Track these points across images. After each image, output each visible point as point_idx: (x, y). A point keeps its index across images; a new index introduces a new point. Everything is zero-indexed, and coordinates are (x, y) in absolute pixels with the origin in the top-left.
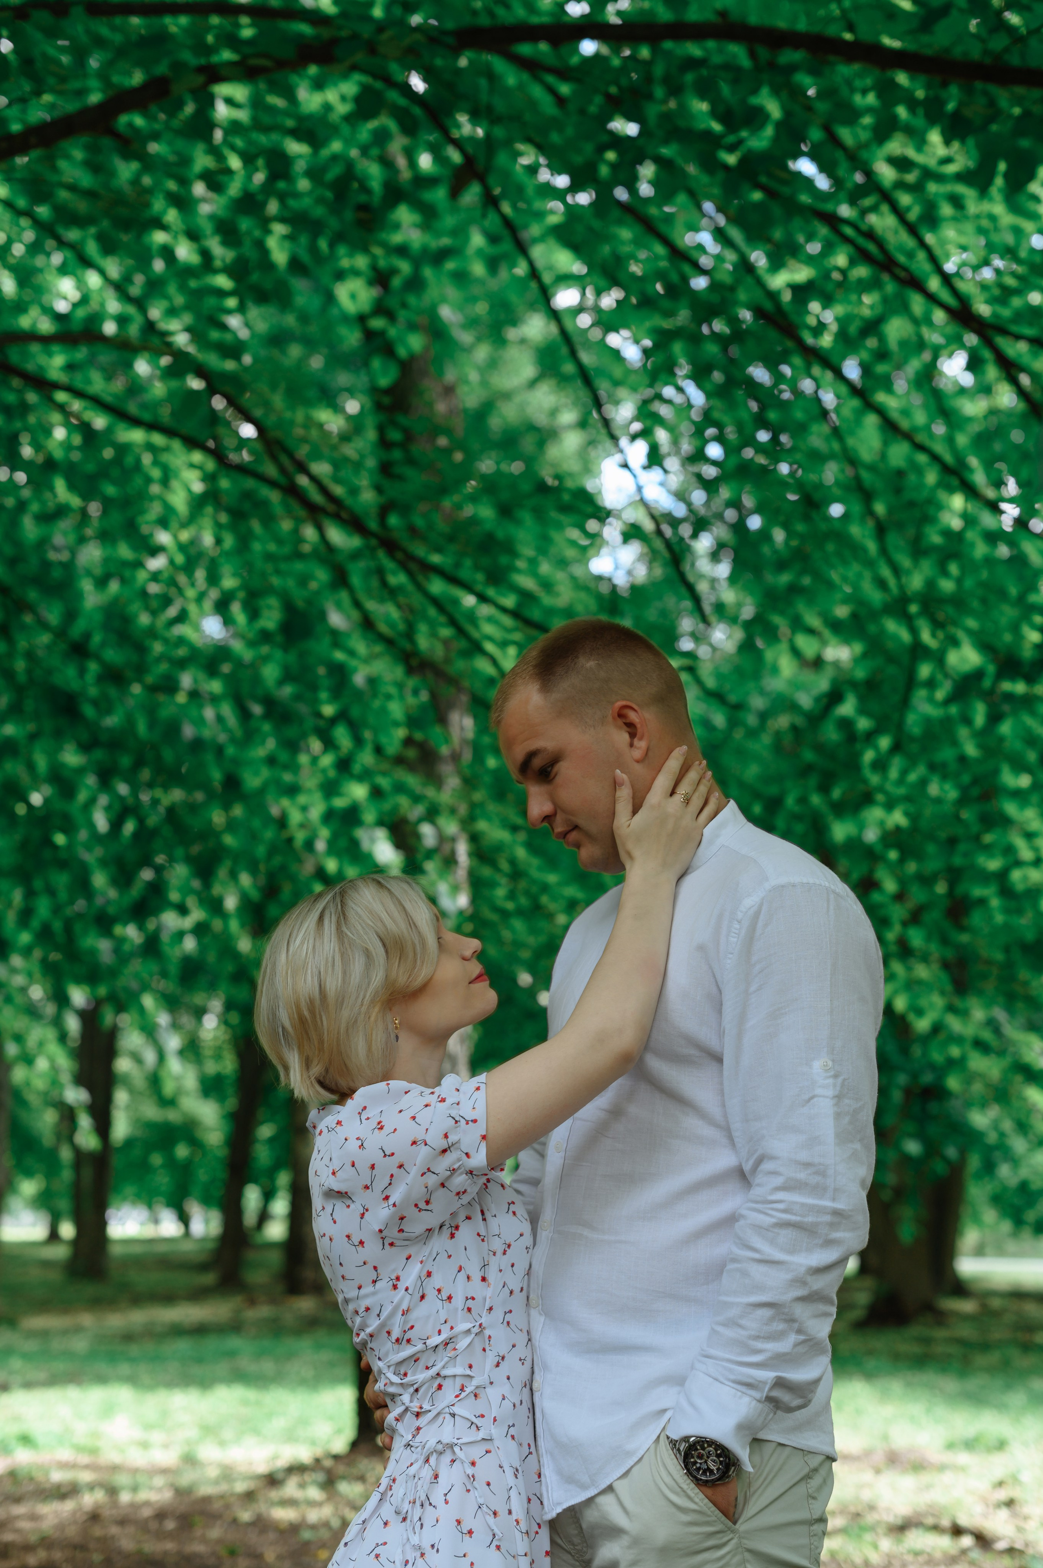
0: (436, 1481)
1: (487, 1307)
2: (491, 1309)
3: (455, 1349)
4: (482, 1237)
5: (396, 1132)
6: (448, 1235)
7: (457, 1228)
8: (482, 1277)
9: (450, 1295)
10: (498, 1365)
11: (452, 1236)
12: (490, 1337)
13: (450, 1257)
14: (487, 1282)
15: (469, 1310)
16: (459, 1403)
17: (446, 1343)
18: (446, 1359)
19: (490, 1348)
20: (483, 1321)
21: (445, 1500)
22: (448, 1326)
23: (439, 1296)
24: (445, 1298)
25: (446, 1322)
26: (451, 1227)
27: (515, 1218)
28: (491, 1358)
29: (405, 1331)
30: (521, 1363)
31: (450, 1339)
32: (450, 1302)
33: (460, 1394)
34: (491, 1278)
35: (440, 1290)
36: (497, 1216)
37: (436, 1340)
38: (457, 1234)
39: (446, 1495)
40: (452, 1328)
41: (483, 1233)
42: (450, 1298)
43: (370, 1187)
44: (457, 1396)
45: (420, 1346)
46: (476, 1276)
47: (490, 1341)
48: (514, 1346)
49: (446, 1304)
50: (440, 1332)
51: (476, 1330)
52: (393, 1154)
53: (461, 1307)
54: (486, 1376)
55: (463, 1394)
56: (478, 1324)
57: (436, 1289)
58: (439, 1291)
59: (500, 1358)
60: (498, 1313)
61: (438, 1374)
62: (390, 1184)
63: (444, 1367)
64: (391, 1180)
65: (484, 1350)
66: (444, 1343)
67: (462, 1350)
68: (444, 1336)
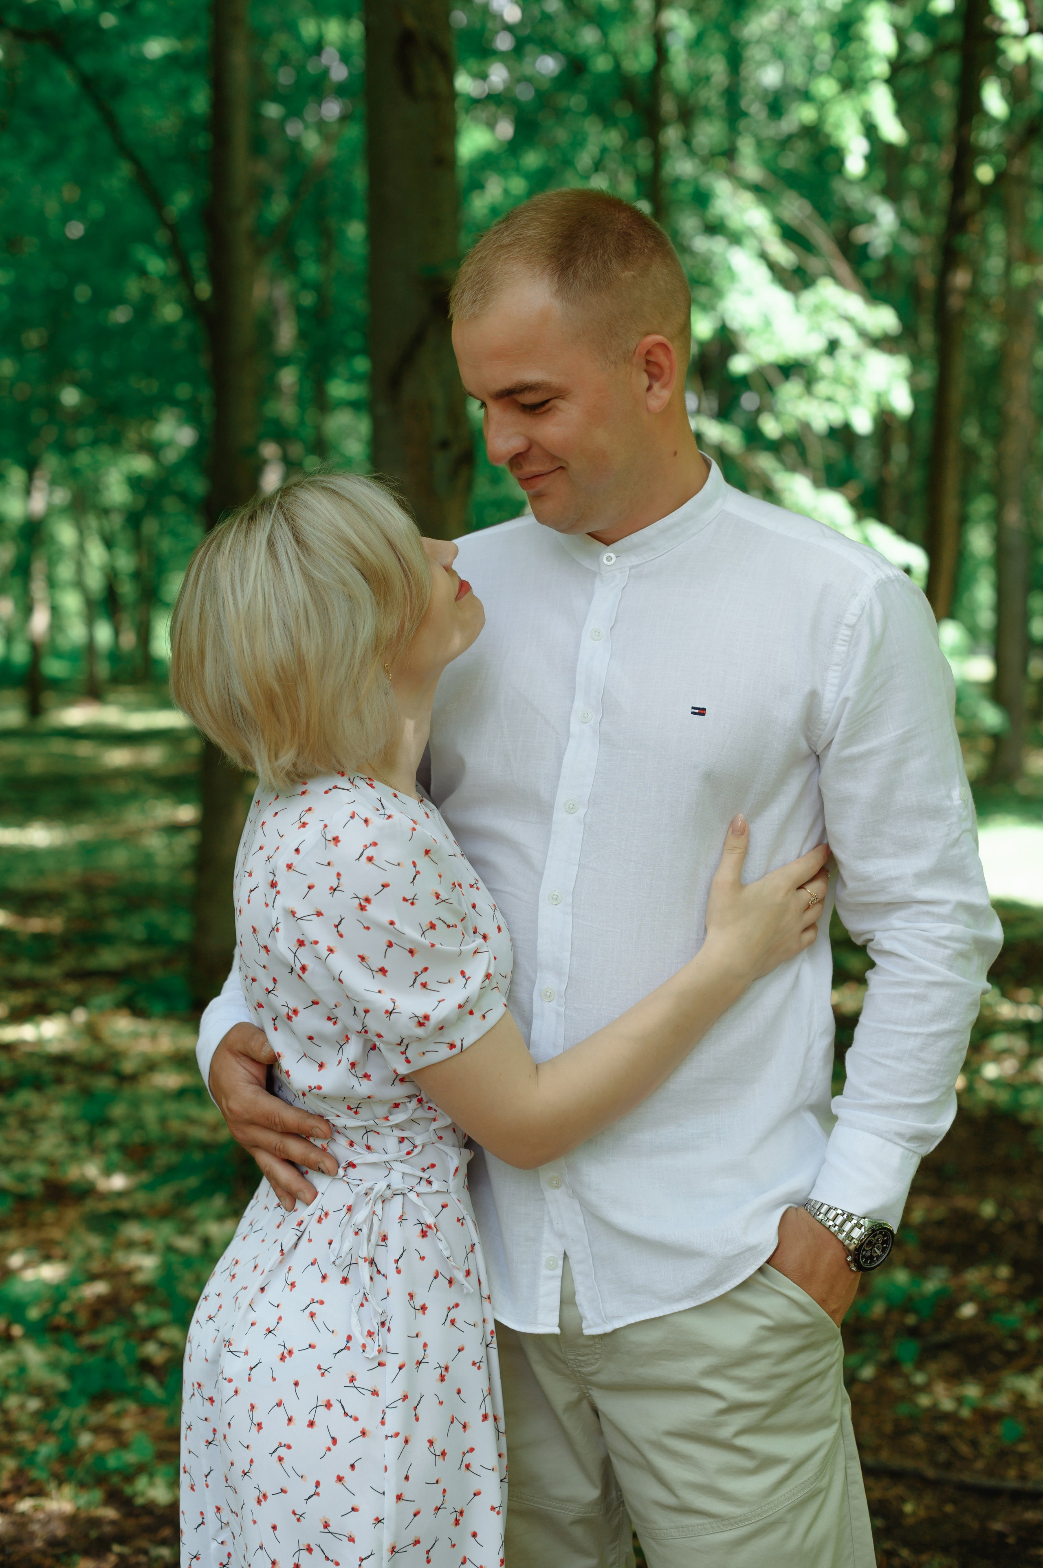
0: (384, 1243)
21: (397, 1268)
39: (397, 1261)
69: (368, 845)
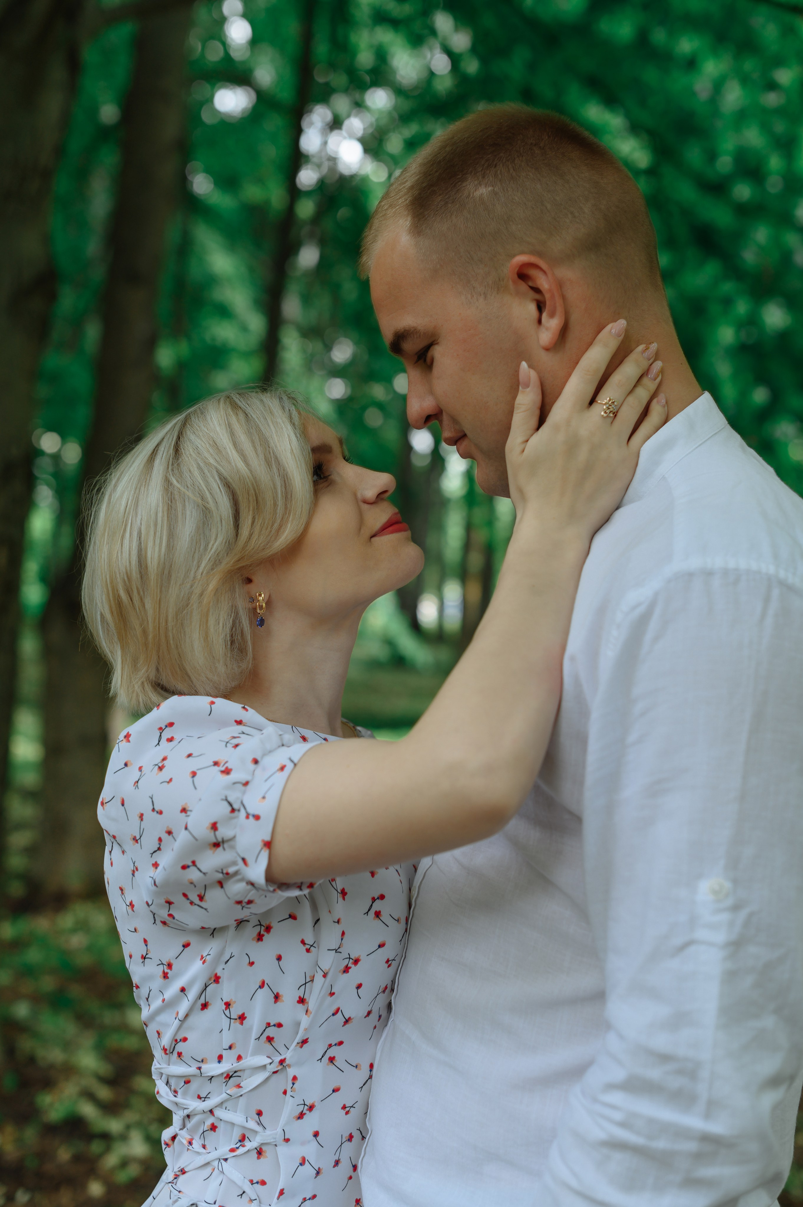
1: (298, 1039)
2: (305, 1042)
3: (239, 1086)
4: (308, 947)
5: (171, 784)
6: (255, 934)
7: (268, 929)
8: (300, 997)
9: (243, 1014)
10: (301, 1116)
11: (260, 938)
12: (295, 1078)
13: (252, 964)
14: (306, 1005)
15: (270, 1039)
16: (234, 1159)
17: (228, 1075)
18: (224, 1096)
19: (292, 1094)
20: (288, 1055)
22: (234, 1053)
23: (227, 1012)
24: (234, 1015)
25: (230, 1048)
26: (261, 925)
27: (377, 921)
28: (291, 1106)
29: (176, 1040)
30: (344, 1112)
31: (235, 1072)
32: (242, 1024)
33: (238, 1148)
34: (312, 1003)
35: (230, 1005)
36: (342, 921)
37: (213, 1068)
38: (267, 937)
40: (239, 1058)
41: (309, 941)
42: (242, 1018)
43: (139, 841)
44: (232, 1150)
45: (191, 1070)
46: (290, 995)
47: (293, 1084)
48: (336, 1090)
49: (236, 1025)
50: (220, 1058)
51: (275, 1067)
52: (161, 813)
53: (255, 1034)
54: (279, 1130)
55: (242, 1150)
56: (278, 1059)
57: (224, 1001)
58: (228, 1005)
59: (306, 1107)
60: (317, 1047)
61: (211, 1111)
62: (159, 849)
63: (221, 1105)
64: (160, 844)
65: (285, 1092)
66: (225, 1075)
67: (248, 1089)
68: (225, 1067)
69: (164, 727)
